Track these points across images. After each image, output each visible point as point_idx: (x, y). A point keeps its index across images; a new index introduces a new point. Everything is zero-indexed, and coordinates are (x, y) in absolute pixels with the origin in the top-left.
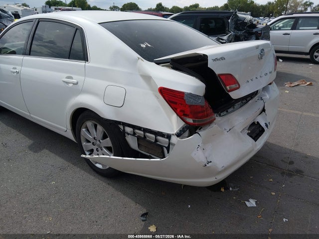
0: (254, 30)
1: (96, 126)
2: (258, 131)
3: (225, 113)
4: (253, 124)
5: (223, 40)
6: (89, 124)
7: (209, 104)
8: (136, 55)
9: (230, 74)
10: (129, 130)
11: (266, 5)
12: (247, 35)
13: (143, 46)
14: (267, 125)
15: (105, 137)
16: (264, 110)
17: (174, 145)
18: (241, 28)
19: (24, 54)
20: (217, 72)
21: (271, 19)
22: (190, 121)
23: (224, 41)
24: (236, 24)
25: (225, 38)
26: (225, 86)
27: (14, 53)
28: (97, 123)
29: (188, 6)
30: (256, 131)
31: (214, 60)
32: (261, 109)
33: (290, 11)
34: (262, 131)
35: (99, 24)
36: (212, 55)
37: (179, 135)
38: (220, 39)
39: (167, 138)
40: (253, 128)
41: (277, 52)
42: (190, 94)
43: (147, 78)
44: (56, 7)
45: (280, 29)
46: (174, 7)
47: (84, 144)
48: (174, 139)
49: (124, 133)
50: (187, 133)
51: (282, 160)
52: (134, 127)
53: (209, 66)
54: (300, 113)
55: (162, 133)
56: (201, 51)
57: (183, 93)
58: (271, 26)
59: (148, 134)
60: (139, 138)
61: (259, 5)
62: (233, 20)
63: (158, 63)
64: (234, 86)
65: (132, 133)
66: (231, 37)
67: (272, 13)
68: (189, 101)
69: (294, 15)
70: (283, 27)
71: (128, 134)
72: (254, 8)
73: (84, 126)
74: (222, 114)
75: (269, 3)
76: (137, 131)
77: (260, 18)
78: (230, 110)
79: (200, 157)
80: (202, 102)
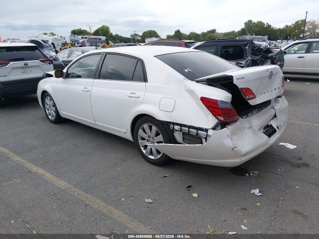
0: (270, 55)
1: (151, 128)
2: (271, 131)
3: (246, 116)
4: (267, 126)
5: (241, 64)
6: (146, 126)
7: (235, 108)
8: (182, 77)
9: (249, 89)
10: (177, 127)
11: (284, 29)
12: (263, 59)
13: (186, 71)
14: (278, 127)
15: (157, 134)
16: (275, 116)
17: (210, 136)
18: (257, 53)
19: (95, 78)
20: (240, 87)
21: (289, 42)
22: (222, 119)
23: (243, 65)
24: (253, 50)
25: (243, 62)
26: (245, 96)
27: (79, 77)
28: (151, 125)
29: (206, 32)
30: (269, 131)
31: (237, 79)
32: (273, 115)
33: (308, 33)
34: (275, 131)
35: (155, 56)
36: (236, 76)
37: (214, 129)
38: (238, 63)
39: (205, 131)
40: (268, 129)
41: (284, 73)
42: (222, 101)
43: (191, 92)
44: (83, 36)
45: (295, 52)
46: (191, 33)
47: (140, 141)
48: (210, 132)
49: (173, 130)
50: (220, 127)
51: (293, 157)
52: (181, 125)
53: (234, 83)
54: (311, 124)
55: (201, 128)
56: (228, 73)
57: (217, 100)
58: (286, 51)
59: (191, 130)
60: (184, 133)
61: (276, 28)
62: (250, 47)
63: (198, 82)
64: (251, 96)
65: (180, 130)
66: (248, 61)
67: (290, 36)
68: (221, 106)
69: (308, 40)
70: (298, 50)
71: (176, 131)
72: (271, 32)
73: (141, 127)
74: (243, 117)
75: (287, 27)
76: (183, 128)
77: (278, 41)
78: (249, 115)
79: (228, 143)
80: (229, 106)
